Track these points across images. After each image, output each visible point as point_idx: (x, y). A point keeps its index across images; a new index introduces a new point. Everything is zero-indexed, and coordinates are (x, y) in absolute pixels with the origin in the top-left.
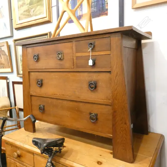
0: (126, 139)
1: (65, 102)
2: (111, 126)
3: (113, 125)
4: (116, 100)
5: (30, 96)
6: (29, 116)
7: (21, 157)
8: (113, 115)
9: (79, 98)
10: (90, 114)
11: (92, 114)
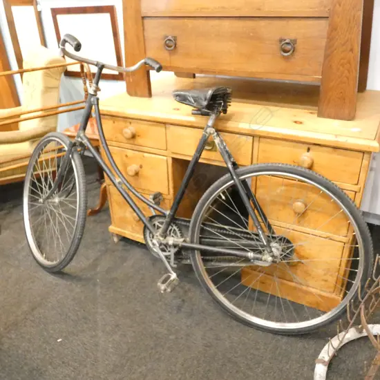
0: (348, 78)
1: (226, 23)
2: (321, 59)
3: (327, 57)
4: (340, 5)
5: (141, 18)
6: (143, 61)
7: (137, 138)
8: (328, 38)
9: (259, 9)
10: (281, 40)
11: (285, 40)
